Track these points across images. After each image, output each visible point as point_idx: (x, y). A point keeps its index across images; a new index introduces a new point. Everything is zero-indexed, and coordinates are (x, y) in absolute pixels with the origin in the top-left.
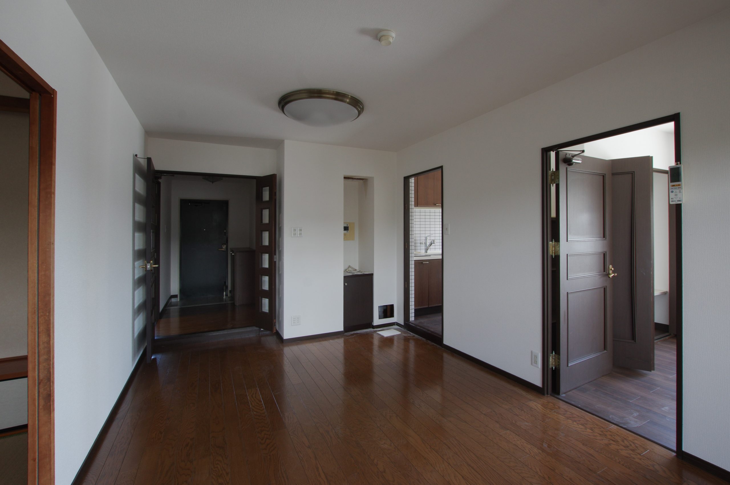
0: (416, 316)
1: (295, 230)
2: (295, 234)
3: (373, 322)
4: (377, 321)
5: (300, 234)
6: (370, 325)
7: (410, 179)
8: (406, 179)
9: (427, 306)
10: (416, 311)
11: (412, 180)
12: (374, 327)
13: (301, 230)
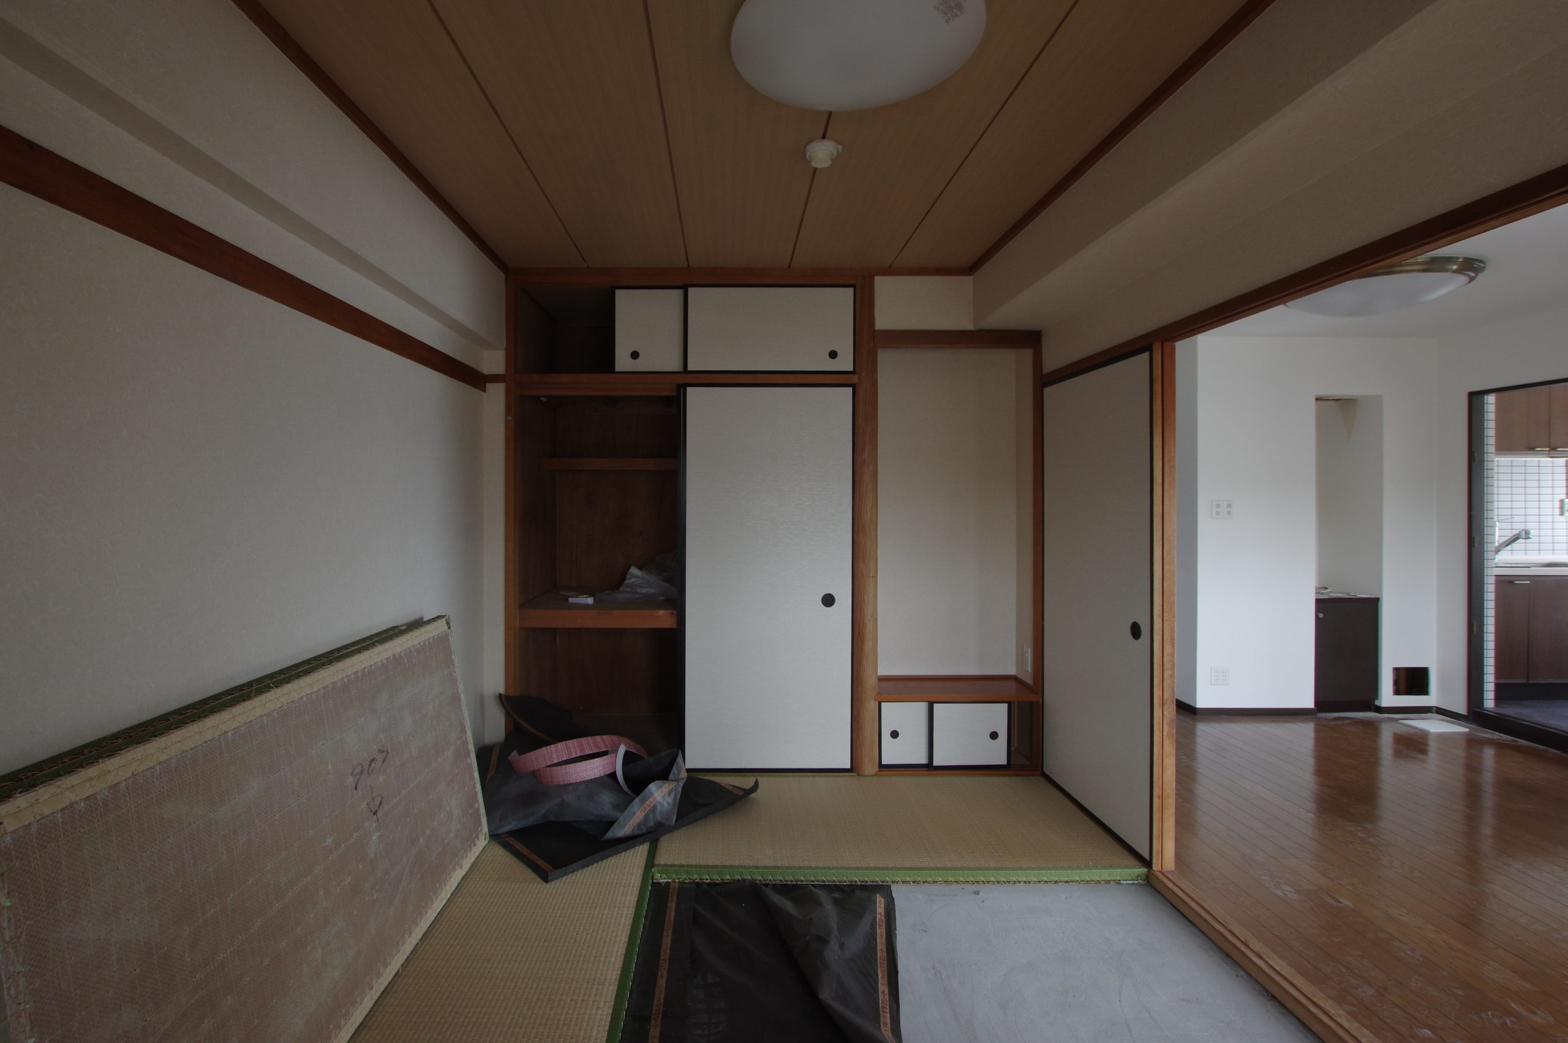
0: (1498, 699)
1: (1218, 506)
2: (1218, 513)
3: (1377, 699)
4: (1387, 697)
5: (1229, 513)
6: (1369, 702)
7: (1486, 397)
8: (1475, 398)
9: (1523, 681)
10: (1499, 688)
11: (1491, 399)
12: (1380, 710)
13: (1229, 506)
